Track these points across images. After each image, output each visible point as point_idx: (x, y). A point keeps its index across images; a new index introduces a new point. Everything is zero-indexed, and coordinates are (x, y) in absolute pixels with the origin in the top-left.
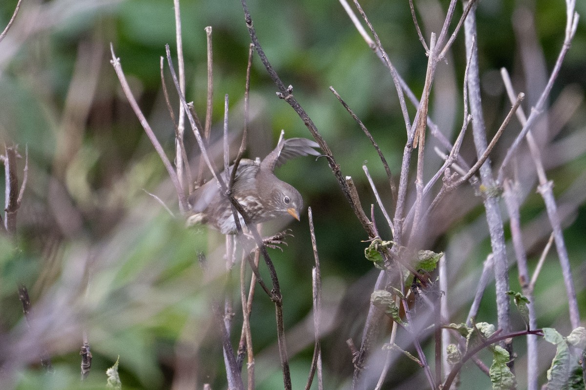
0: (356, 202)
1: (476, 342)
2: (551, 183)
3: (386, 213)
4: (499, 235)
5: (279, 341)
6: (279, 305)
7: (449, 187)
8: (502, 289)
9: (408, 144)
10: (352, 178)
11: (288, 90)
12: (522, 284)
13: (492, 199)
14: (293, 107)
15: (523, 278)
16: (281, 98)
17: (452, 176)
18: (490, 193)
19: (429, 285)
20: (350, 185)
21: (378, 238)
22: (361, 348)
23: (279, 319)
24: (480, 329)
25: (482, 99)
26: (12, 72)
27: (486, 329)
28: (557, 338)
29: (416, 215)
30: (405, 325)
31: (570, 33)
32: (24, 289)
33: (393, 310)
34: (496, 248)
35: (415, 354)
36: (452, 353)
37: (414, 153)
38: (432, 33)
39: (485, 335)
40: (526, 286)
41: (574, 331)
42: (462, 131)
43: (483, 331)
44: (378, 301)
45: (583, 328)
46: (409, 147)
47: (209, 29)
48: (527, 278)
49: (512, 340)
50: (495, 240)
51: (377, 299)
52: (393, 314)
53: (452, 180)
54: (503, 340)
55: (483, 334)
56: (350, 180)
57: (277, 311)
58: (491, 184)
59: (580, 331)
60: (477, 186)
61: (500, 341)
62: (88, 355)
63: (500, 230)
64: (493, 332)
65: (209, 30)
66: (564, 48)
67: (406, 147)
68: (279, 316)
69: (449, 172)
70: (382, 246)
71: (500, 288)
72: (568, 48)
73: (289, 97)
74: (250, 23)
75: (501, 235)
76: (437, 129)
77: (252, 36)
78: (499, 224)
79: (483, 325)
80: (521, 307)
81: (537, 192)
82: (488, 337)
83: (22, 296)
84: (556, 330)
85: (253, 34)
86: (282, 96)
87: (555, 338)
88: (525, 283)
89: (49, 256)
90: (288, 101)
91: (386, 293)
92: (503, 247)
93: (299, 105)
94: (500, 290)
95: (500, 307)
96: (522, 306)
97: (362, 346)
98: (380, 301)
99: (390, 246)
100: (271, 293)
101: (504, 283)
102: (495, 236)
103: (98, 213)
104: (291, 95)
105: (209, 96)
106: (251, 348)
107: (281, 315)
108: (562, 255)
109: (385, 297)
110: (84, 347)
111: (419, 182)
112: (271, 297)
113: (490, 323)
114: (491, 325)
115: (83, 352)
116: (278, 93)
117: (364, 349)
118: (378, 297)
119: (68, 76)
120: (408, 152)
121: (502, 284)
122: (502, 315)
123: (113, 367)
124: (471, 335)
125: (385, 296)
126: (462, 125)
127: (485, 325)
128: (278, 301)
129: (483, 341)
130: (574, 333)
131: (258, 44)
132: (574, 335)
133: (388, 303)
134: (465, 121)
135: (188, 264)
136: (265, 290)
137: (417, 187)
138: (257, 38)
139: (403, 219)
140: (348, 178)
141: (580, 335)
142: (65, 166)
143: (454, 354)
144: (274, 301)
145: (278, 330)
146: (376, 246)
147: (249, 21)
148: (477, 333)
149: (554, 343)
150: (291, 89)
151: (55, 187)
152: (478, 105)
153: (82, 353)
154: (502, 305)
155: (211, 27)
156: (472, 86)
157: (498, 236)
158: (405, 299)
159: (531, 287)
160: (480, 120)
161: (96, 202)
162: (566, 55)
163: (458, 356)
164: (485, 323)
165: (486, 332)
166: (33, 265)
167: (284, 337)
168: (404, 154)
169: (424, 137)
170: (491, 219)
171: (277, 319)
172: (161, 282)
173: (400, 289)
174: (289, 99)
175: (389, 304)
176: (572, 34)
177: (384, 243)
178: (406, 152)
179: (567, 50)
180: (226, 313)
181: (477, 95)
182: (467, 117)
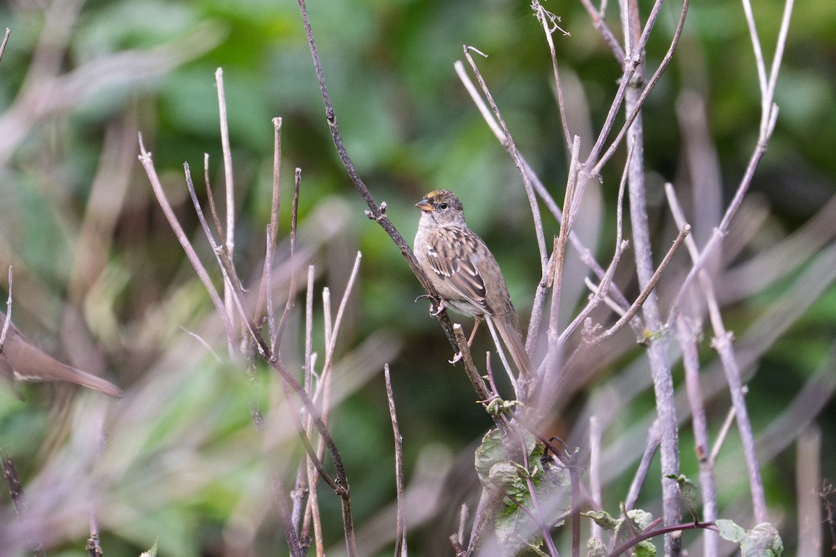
0: (466, 358)
1: (627, 535)
2: (730, 334)
3: (508, 367)
4: (667, 394)
5: (347, 543)
6: (346, 498)
7: (588, 342)
8: (669, 465)
9: (542, 282)
10: (462, 326)
11: (380, 208)
12: (700, 457)
13: (659, 347)
14: (387, 230)
15: (701, 450)
16: (371, 218)
17: (594, 329)
18: (656, 339)
19: (565, 457)
20: (459, 335)
21: (498, 397)
22: (469, 547)
23: (346, 516)
24: (633, 519)
25: (649, 217)
26: (16, 165)
27: (642, 519)
28: (737, 533)
29: (546, 376)
30: (532, 512)
31: (766, 131)
32: (9, 462)
33: (518, 491)
34: (662, 412)
35: (544, 548)
36: (595, 548)
37: (548, 293)
38: (576, 136)
39: (640, 526)
40: (704, 460)
41: (758, 526)
42: (613, 262)
43: (637, 521)
44: (498, 476)
45: (769, 524)
46: (544, 286)
47: (278, 120)
48: (705, 449)
49: (682, 533)
50: (662, 401)
51: (498, 475)
52: (518, 495)
53: (593, 334)
54: (670, 533)
55: (637, 525)
56: (458, 330)
57: (343, 505)
58: (658, 328)
59: (765, 527)
60: (640, 331)
61: (666, 534)
62: (97, 551)
63: (668, 387)
64: (649, 521)
65: (277, 122)
66: (758, 150)
67: (540, 286)
68: (346, 512)
69: (590, 322)
70: (503, 408)
71: (667, 463)
72: (763, 150)
73: (381, 217)
74: (332, 120)
75: (670, 394)
76: (588, 254)
77: (335, 137)
78: (668, 380)
79: (637, 513)
80: (686, 494)
81: (712, 346)
82: (643, 529)
83: (8, 472)
84: (734, 522)
85: (336, 134)
86: (372, 216)
87: (735, 533)
88: (703, 456)
89: (61, 409)
90: (380, 222)
91: (508, 467)
92: (671, 409)
93: (394, 229)
94: (667, 467)
95: (667, 490)
96: (687, 492)
97: (470, 545)
98: (501, 477)
99: (513, 408)
100: (335, 484)
101: (673, 459)
102: (662, 395)
103: (126, 353)
104: (385, 215)
105: (274, 209)
106: (321, 541)
107: (349, 511)
108: (744, 429)
109: (507, 472)
110: (91, 540)
111: (552, 332)
112: (334, 488)
113: (646, 512)
114: (649, 514)
115: (90, 546)
116: (367, 212)
117: (472, 549)
118: (499, 472)
119: (92, 171)
120: (542, 293)
121: (670, 460)
122: (669, 500)
123: (149, 551)
124: (621, 526)
125: (508, 470)
126: (614, 254)
127: (640, 513)
128: (345, 492)
129: (636, 534)
130: (757, 530)
131: (342, 147)
132: (756, 532)
133: (512, 480)
134: (617, 250)
135: (244, 424)
136: (327, 481)
137: (549, 339)
138: (341, 140)
139: (529, 381)
140: (456, 326)
141: (763, 532)
142: (85, 290)
143: (598, 550)
144: (339, 494)
145: (345, 529)
146: (496, 409)
147: (330, 117)
148: (630, 524)
149: (735, 541)
150: (384, 207)
151: (70, 318)
152: (642, 223)
153: (88, 547)
154: (670, 486)
155: (280, 119)
156: (635, 198)
157: (665, 396)
158: (531, 478)
159: (711, 460)
160: (646, 244)
161: (124, 341)
162: (760, 160)
163: (603, 552)
164: (640, 510)
165: (641, 522)
166: (39, 422)
167: (354, 539)
168: (536, 295)
169: (561, 273)
170: (658, 374)
171: (344, 516)
172: (209, 447)
173: (524, 465)
174: (382, 220)
175: (513, 483)
176: (769, 133)
177: (507, 404)
178: (539, 294)
179: (763, 154)
180: (297, 487)
181: (642, 211)
182: (621, 244)
